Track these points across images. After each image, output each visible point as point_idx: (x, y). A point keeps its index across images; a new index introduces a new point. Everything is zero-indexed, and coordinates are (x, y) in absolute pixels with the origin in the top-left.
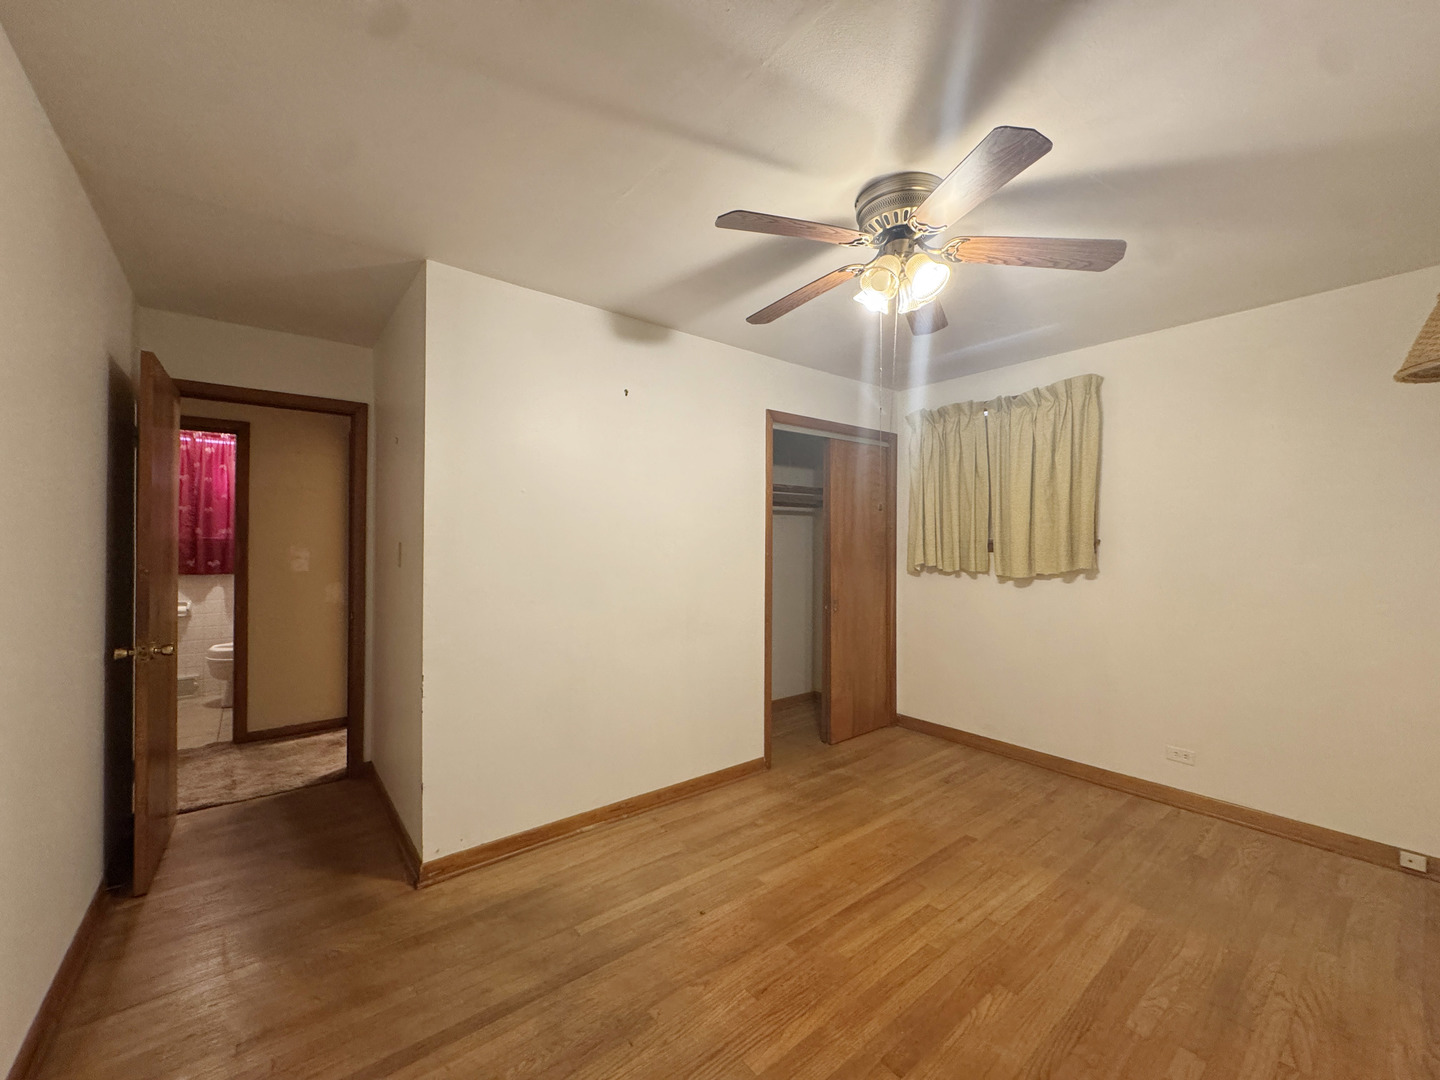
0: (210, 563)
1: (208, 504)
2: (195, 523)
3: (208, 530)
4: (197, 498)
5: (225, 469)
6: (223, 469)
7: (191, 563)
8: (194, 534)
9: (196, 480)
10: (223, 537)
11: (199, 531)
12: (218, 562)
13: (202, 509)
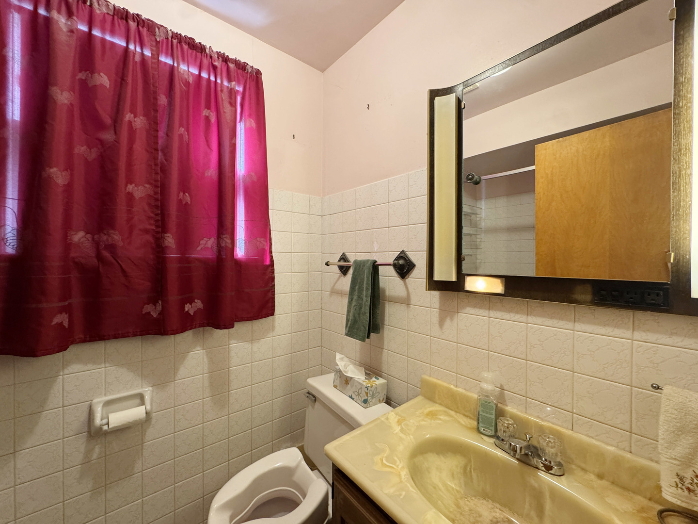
0: (187, 307)
1: (184, 187)
2: (162, 226)
3: (186, 241)
4: (164, 170)
5: (213, 119)
6: (207, 118)
7: (153, 311)
8: (159, 249)
9: (161, 134)
10: (209, 255)
11: (170, 240)
12: (198, 304)
13: (174, 194)
